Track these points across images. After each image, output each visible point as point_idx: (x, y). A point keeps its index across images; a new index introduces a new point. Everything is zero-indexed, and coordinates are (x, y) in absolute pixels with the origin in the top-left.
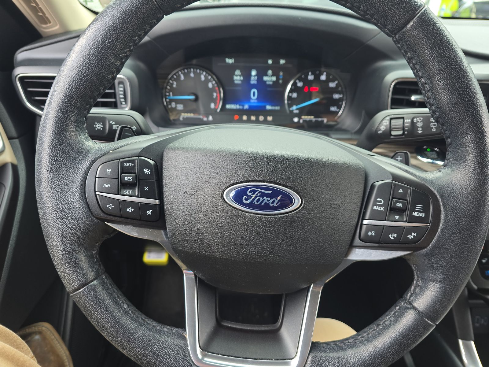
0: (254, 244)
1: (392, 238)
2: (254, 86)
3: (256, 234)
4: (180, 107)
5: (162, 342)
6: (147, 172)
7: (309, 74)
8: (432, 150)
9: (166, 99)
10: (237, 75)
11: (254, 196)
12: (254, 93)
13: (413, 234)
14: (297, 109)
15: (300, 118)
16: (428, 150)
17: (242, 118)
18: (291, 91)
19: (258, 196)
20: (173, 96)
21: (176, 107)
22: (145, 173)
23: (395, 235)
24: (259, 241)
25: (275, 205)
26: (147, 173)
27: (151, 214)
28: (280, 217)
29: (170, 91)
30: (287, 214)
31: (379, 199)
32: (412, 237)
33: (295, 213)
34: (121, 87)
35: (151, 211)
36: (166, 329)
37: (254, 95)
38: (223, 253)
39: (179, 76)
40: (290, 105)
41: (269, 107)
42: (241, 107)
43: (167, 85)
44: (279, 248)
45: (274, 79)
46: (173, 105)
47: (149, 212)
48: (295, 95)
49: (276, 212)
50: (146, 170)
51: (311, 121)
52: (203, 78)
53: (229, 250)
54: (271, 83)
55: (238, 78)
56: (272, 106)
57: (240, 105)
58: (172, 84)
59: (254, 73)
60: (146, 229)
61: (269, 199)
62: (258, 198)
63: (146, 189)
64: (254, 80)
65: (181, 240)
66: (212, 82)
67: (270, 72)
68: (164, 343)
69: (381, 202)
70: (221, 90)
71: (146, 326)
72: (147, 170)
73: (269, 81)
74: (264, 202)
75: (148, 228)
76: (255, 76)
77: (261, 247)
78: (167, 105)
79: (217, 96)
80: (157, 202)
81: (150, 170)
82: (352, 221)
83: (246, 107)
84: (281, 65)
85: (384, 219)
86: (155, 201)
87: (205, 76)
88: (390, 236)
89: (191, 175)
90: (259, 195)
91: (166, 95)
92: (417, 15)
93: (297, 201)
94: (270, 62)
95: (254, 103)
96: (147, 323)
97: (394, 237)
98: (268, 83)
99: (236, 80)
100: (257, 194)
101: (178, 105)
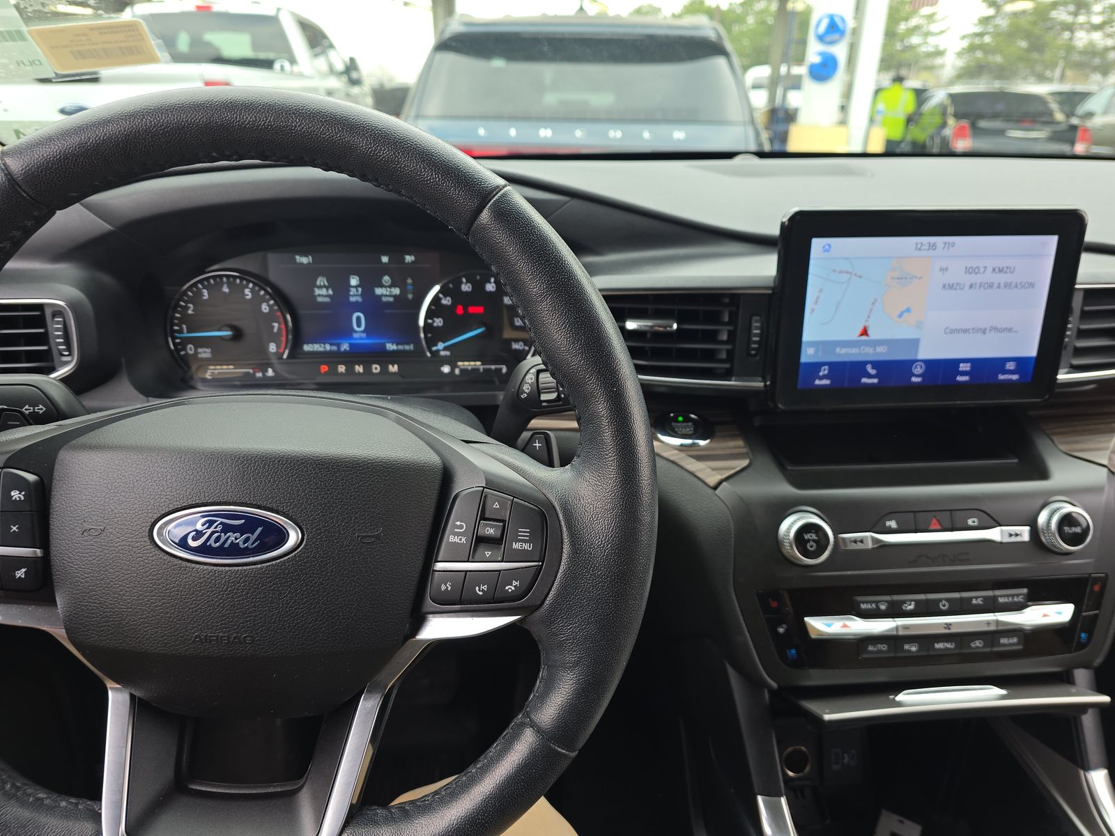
0: (212, 623)
1: (481, 593)
2: (356, 307)
3: (216, 602)
4: (205, 353)
5: (48, 828)
6: (16, 496)
7: (462, 282)
8: (687, 419)
9: (174, 338)
10: (320, 287)
11: (210, 531)
12: (358, 319)
13: (515, 583)
14: (445, 349)
15: (453, 367)
16: (680, 419)
17: (336, 369)
18: (430, 314)
19: (217, 532)
20: (188, 332)
21: (196, 353)
22: (14, 498)
23: (485, 588)
24: (223, 616)
25: (250, 547)
26: (18, 499)
27: (23, 576)
28: (261, 568)
29: (182, 321)
30: (274, 562)
31: (458, 523)
32: (513, 588)
33: (289, 558)
34: (58, 323)
35: (24, 570)
36: (64, 804)
37: (359, 325)
38: (158, 643)
39: (200, 294)
40: (431, 342)
41: (391, 347)
42: (334, 348)
43: (175, 310)
44: (261, 626)
45: (396, 291)
46: (190, 349)
47: (20, 573)
48: (438, 322)
49: (251, 559)
50: (15, 494)
51: (475, 370)
52: (248, 293)
53: (168, 636)
54: (391, 299)
55: (322, 293)
56: (397, 344)
57: (331, 345)
58: (187, 308)
59: (354, 281)
60: (21, 606)
61: (238, 535)
62: (216, 535)
63: (14, 528)
64: (355, 295)
65: (80, 624)
66: (267, 301)
67: (386, 279)
68: (52, 829)
69: (461, 527)
70: (288, 317)
71: (18, 798)
72: (18, 492)
73: (386, 296)
74: (229, 541)
75: (24, 604)
76: (356, 287)
77: (228, 627)
78: (178, 351)
79: (279, 329)
80: (39, 552)
81: (23, 493)
82: (408, 565)
83: (345, 347)
84: (408, 263)
85: (467, 560)
86: (35, 552)
87: (252, 291)
88: (477, 588)
89: (96, 498)
90: (218, 529)
91: (173, 331)
92: (490, 200)
93: (293, 537)
94: (385, 259)
95: (361, 338)
96: (25, 793)
97: (483, 591)
98: (384, 299)
99: (319, 295)
100: (216, 528)
101: (200, 350)
